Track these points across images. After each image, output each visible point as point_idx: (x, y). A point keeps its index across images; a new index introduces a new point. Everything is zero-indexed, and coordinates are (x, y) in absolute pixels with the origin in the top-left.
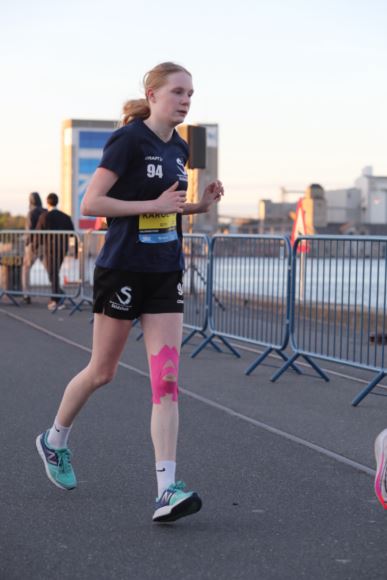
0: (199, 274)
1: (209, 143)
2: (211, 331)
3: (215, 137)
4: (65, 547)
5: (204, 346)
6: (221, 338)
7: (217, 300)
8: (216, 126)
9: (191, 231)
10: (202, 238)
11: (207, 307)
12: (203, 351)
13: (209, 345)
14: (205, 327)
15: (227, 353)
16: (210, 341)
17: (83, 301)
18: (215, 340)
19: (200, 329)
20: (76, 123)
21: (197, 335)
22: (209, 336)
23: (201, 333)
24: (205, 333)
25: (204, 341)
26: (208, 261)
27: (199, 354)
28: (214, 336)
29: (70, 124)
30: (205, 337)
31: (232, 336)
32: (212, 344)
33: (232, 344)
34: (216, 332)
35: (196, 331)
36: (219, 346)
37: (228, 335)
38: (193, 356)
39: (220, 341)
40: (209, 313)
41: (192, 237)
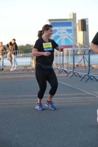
0: (86, 60)
1: (87, 24)
2: (90, 75)
3: (88, 22)
4: (56, 134)
5: (88, 79)
6: (93, 76)
7: (92, 67)
8: (88, 19)
9: (83, 48)
10: (87, 50)
11: (89, 68)
12: (88, 80)
13: (90, 78)
14: (88, 74)
15: (95, 80)
16: (90, 77)
17: (55, 68)
18: (91, 77)
19: (87, 74)
20: (50, 20)
21: (87, 76)
22: (90, 76)
23: (88, 75)
24: (89, 75)
25: (88, 77)
26: (88, 56)
27: (88, 81)
28: (91, 76)
29: (48, 20)
30: (89, 76)
31: (96, 76)
32: (91, 78)
33: (96, 78)
34: (92, 75)
35: (86, 75)
36: (92, 78)
37: (95, 76)
38: (86, 82)
39: (93, 77)
40: (89, 70)
41: (83, 50)
